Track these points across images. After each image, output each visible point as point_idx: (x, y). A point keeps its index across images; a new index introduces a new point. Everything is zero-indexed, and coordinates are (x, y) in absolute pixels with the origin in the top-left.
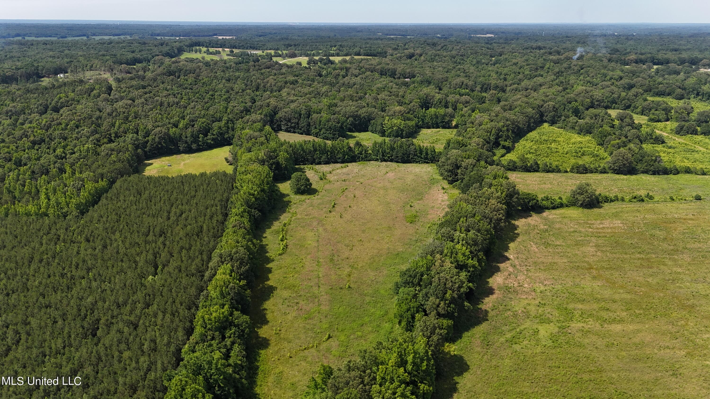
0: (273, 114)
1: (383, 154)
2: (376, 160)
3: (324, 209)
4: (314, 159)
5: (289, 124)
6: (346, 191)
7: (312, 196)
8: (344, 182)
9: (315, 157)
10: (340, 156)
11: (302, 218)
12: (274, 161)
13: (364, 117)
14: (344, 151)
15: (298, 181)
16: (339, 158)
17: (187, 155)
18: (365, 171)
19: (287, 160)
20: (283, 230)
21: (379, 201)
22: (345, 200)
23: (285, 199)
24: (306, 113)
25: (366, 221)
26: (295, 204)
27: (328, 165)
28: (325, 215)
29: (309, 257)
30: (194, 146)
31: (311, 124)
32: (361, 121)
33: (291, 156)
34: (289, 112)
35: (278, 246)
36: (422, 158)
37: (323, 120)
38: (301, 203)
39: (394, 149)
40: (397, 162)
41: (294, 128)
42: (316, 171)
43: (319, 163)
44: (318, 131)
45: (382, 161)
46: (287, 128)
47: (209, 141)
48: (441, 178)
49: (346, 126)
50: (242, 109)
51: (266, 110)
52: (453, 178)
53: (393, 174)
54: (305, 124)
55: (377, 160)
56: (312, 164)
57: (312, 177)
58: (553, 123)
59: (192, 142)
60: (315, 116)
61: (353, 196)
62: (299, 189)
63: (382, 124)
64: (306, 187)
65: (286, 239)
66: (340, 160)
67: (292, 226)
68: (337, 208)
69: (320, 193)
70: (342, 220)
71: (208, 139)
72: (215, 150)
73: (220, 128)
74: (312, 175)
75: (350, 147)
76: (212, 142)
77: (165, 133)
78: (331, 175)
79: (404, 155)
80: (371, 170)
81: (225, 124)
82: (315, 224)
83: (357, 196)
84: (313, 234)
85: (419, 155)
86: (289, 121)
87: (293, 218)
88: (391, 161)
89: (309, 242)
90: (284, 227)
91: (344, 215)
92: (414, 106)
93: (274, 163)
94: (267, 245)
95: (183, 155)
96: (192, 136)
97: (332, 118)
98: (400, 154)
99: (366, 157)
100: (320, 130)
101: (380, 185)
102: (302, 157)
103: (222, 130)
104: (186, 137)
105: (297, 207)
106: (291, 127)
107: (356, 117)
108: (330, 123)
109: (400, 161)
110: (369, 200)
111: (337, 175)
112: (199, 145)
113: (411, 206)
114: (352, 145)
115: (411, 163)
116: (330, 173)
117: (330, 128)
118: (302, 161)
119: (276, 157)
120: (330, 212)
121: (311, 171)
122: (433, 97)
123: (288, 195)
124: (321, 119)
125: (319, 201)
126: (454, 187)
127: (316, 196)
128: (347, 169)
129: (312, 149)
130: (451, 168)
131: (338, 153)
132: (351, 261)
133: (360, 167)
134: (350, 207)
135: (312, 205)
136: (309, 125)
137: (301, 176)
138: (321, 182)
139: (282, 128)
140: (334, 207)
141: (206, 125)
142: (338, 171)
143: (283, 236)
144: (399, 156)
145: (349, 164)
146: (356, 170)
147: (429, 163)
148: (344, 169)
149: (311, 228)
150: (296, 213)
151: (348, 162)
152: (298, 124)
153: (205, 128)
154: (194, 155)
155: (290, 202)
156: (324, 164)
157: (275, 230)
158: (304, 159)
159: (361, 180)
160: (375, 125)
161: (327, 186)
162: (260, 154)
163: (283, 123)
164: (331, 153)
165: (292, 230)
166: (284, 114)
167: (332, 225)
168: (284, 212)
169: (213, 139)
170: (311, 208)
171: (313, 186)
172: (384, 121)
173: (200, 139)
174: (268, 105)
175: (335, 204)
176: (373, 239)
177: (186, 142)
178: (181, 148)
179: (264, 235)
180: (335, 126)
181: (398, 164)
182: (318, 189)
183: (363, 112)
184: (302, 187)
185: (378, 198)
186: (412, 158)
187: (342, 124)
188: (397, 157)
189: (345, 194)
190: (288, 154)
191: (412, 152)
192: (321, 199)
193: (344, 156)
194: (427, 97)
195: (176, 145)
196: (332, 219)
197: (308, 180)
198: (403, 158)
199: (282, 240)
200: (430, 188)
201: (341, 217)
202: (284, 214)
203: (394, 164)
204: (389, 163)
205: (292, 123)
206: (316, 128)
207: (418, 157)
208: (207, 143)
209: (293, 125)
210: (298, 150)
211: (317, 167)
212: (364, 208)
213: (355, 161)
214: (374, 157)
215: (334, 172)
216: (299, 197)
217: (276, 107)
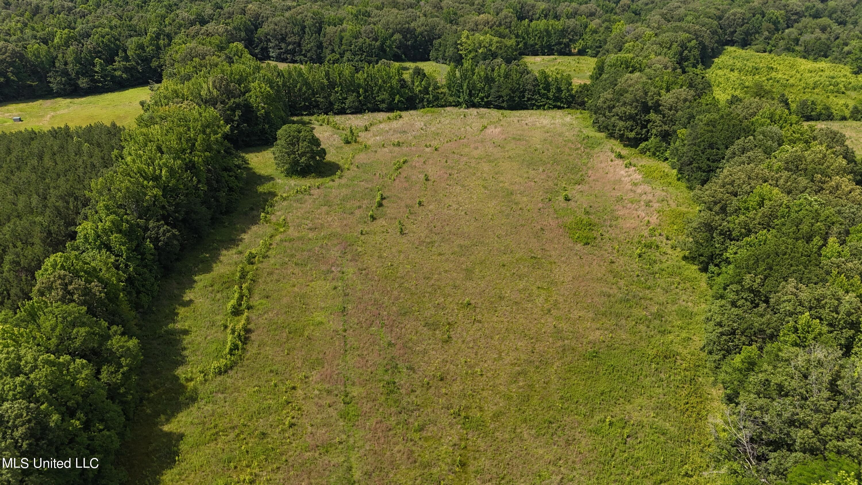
0: (253, 27)
1: (470, 91)
2: (456, 106)
3: (358, 213)
4: (331, 104)
5: (283, 45)
6: (405, 166)
7: (328, 179)
8: (397, 149)
9: (332, 98)
10: (385, 95)
11: (301, 239)
12: (237, 100)
13: (421, 34)
14: (391, 87)
15: (293, 144)
16: (383, 101)
17: (69, 100)
18: (439, 126)
19: (268, 98)
20: (243, 276)
21: (485, 188)
22: (406, 189)
23: (261, 189)
24: (314, 25)
25: (467, 242)
26: (285, 199)
27: (359, 116)
28: (360, 228)
29: (315, 376)
30: (83, 82)
31: (325, 45)
32: (416, 41)
33: (278, 91)
34: (283, 24)
35: (220, 336)
36: (548, 98)
37: (347, 35)
38: (300, 196)
39: (493, 80)
40: (499, 108)
41: (293, 52)
42: (336, 127)
43: (342, 112)
44: (338, 56)
45: (468, 107)
46: (280, 54)
47: (118, 73)
48: (603, 135)
49: (390, 47)
50: (192, 17)
51: (238, 19)
52: (637, 134)
53: (498, 130)
54: (312, 44)
55: (458, 105)
56: (326, 113)
57: (328, 139)
58: (745, 44)
59: (77, 73)
60: (330, 30)
61: (422, 177)
62: (296, 163)
63: (456, 43)
64: (313, 158)
65: (249, 308)
66: (384, 106)
67: (272, 261)
68: (389, 208)
69: (346, 173)
70: (403, 240)
71: (115, 70)
72: (131, 90)
73: (141, 47)
74: (327, 134)
75: (403, 80)
76: (124, 76)
77: (14, 53)
78: (369, 134)
79: (514, 92)
80: (450, 123)
81: (152, 39)
82: (335, 253)
83: (432, 178)
84: (329, 286)
85: (543, 91)
86: (283, 39)
87: (278, 238)
88: (487, 105)
89: (319, 317)
90: (248, 267)
91: (409, 227)
92: (506, 18)
93: (238, 106)
94: (186, 332)
95: (59, 99)
96: (78, 60)
97: (362, 31)
98: (505, 92)
99: (437, 98)
100: (342, 55)
101: (478, 152)
102: (305, 100)
103: (145, 51)
104: (66, 64)
105: (291, 206)
106: (287, 52)
107: (407, 32)
108: (361, 40)
109: (504, 104)
110: (463, 186)
111: (381, 134)
112: (93, 81)
113: (567, 199)
114: (406, 76)
115: (527, 109)
116: (366, 130)
117: (361, 49)
118: (306, 108)
119: (244, 94)
120: (373, 218)
121: (325, 127)
122: (533, 6)
123: (270, 179)
124: (343, 34)
125: (344, 191)
126: (643, 152)
127: (337, 180)
128: (401, 121)
129: (325, 81)
130: (634, 112)
131: (380, 89)
132: (456, 387)
133: (426, 118)
134: (420, 204)
135: (327, 203)
136: (320, 46)
137: (300, 132)
138: (347, 149)
139: (271, 54)
140: (380, 205)
141: (109, 40)
142: (382, 126)
143: (241, 298)
144: (503, 94)
145: (403, 114)
146: (419, 124)
147: (563, 108)
148: (395, 122)
149: (324, 268)
150: (285, 224)
151: (401, 110)
152: (299, 45)
153: (107, 45)
154: (83, 99)
155: (273, 195)
156: (352, 113)
157: (221, 276)
158: (311, 103)
159: (435, 143)
160: (441, 48)
161: (362, 157)
162: (205, 86)
163: (271, 45)
164: (366, 91)
165: (270, 274)
166: (272, 26)
167: (380, 257)
168: (255, 221)
169: (126, 70)
170: (324, 209)
171: (329, 158)
172: (459, 38)
173: (97, 69)
174: (243, 12)
175: (383, 198)
176: (501, 298)
177: (65, 73)
178: (54, 87)
179: (188, 296)
180: (370, 45)
181: (501, 111)
182: (341, 163)
183: (420, 24)
184: (303, 159)
185: (480, 182)
186: (529, 99)
187: (383, 43)
188: (500, 97)
189: (404, 175)
190: (271, 87)
191: (529, 87)
192: (347, 186)
193: (392, 95)
194: (522, 7)
195: (42, 77)
196: (379, 238)
197: (316, 142)
198: (511, 99)
199: (236, 312)
200: (589, 156)
201: (402, 233)
202: (254, 228)
203: (495, 113)
204: (482, 110)
205: (289, 44)
206: (333, 51)
207: (542, 96)
208: (113, 77)
209: (290, 47)
210: (296, 82)
211: (338, 119)
212: (455, 206)
213: (415, 108)
214: (451, 99)
215: (374, 129)
216: (295, 182)
217: (257, 16)
